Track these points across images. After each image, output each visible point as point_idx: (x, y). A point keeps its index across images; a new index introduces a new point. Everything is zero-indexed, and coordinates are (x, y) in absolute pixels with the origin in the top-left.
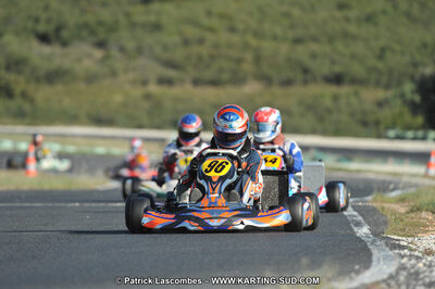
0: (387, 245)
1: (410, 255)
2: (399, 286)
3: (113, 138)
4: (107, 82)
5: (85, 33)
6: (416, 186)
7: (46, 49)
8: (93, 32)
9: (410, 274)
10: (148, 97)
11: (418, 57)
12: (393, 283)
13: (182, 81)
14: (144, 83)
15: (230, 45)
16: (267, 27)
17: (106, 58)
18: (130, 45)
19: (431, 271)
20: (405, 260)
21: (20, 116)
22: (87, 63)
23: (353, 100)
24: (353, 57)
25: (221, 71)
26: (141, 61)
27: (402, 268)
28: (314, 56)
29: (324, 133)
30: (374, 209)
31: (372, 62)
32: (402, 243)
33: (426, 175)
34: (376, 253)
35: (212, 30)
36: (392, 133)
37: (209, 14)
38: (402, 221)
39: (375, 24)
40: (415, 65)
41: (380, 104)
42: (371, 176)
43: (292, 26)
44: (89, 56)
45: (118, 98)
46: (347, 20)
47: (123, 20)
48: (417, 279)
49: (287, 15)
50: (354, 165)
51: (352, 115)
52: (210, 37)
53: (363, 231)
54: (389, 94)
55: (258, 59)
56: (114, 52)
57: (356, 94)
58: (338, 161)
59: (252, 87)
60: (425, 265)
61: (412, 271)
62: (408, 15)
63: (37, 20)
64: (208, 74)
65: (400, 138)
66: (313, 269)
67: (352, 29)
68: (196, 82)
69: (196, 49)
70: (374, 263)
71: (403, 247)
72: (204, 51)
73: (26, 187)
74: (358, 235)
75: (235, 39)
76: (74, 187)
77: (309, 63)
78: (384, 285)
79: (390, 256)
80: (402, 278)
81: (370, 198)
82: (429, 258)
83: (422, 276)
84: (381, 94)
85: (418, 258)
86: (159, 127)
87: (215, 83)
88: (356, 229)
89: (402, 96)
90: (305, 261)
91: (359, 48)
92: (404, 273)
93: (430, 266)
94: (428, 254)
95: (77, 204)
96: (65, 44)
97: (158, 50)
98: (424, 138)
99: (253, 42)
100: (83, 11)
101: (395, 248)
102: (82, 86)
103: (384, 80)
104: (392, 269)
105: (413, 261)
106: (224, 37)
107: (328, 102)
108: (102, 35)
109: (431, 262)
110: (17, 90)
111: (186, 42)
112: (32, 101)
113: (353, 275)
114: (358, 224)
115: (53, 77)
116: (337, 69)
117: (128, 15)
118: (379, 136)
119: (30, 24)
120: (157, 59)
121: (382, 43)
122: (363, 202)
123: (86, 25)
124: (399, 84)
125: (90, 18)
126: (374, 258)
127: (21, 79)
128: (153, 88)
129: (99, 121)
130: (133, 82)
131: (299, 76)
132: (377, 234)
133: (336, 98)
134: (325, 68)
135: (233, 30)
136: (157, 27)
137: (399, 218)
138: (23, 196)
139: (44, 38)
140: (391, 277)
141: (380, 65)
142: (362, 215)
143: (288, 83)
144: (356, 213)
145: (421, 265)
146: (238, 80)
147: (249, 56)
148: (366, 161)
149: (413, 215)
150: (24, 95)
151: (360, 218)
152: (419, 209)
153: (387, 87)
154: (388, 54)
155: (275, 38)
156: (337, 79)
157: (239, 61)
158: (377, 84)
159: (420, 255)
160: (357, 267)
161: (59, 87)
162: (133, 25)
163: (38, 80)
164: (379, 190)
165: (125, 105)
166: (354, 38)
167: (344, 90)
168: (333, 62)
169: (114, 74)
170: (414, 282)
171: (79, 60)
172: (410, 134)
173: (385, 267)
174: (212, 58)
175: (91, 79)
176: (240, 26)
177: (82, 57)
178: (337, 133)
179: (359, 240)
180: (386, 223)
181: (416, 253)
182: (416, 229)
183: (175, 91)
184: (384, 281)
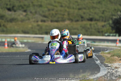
0: (105, 66)
1: (111, 69)
2: (107, 77)
3: (29, 37)
4: (27, 22)
5: (20, 8)
6: (113, 49)
7: (10, 13)
8: (23, 8)
9: (111, 74)
10: (38, 25)
11: (113, 13)
12: (106, 77)
13: (48, 21)
14: (37, 22)
15: (61, 11)
16: (71, 5)
17: (27, 15)
18: (33, 11)
19: (117, 73)
20: (109, 70)
21: (3, 32)
22: (21, 16)
23: (95, 25)
24: (95, 13)
25: (59, 18)
26: (36, 16)
27: (109, 72)
28: (84, 13)
29: (88, 35)
30: (101, 56)
31: (101, 15)
32: (109, 65)
33: (116, 46)
34: (101, 68)
35: (56, 6)
36: (106, 35)
37: (55, 2)
39: (101, 4)
40: (113, 15)
41: (103, 26)
42: (101, 47)
43: (78, 5)
44: (22, 14)
45: (30, 26)
46: (93, 3)
47: (31, 4)
48: (113, 75)
49: (76, 2)
50: (96, 44)
51: (95, 29)
52: (55, 8)
53: (98, 62)
54: (106, 23)
55: (69, 14)
56: (29, 13)
57: (96, 24)
58: (91, 42)
59: (67, 22)
60: (115, 71)
61: (111, 73)
62: (110, 1)
63: (7, 5)
64: (55, 19)
67: (95, 5)
68: (52, 21)
69: (51, 12)
70: (101, 71)
71: (109, 66)
72: (54, 12)
73: (5, 52)
74: (97, 63)
75: (62, 9)
76: (18, 51)
77: (83, 15)
79: (105, 69)
80: (108, 75)
81: (100, 53)
82: (116, 69)
83: (114, 74)
84: (103, 23)
85: (113, 69)
86: (42, 34)
87: (57, 21)
88: (96, 62)
89: (109, 24)
90: (81, 71)
91: (97, 11)
92: (109, 74)
93: (116, 72)
94: (116, 68)
95: (19, 56)
96: (15, 11)
97: (41, 12)
98: (115, 36)
99: (67, 10)
100: (20, 2)
101: (107, 67)
102: (20, 23)
103: (104, 19)
104: (106, 73)
105: (112, 70)
106: (59, 8)
107: (88, 26)
108: (25, 8)
109: (117, 70)
110: (2, 24)
111: (49, 10)
112: (6, 28)
113: (95, 74)
114: (97, 60)
115: (12, 20)
116: (91, 17)
117: (32, 3)
118: (103, 35)
119: (5, 6)
120: (41, 15)
121: (103, 9)
122: (98, 54)
123: (21, 6)
124: (108, 21)
125: (22, 4)
126: (101, 70)
127: (3, 21)
128: (40, 23)
129: (25, 32)
130: (34, 21)
131: (81, 19)
132: (102, 63)
133: (90, 25)
134: (87, 17)
135: (62, 6)
136: (41, 6)
137: (108, 58)
138: (4, 54)
139: (9, 10)
140: (105, 75)
141: (103, 15)
142: (98, 58)
143: (77, 21)
145: (114, 71)
146: (63, 20)
147: (66, 14)
148: (99, 43)
149: (112, 57)
150: (4, 25)
151: (97, 58)
152: (114, 56)
153: (105, 21)
154: (105, 12)
155: (73, 8)
156: (91, 20)
157: (63, 15)
158: (102, 21)
159: (114, 68)
160: (96, 72)
161: (14, 23)
162: (34, 5)
163: (8, 21)
164: (102, 51)
165: (32, 28)
166: (95, 8)
167: (93, 23)
168: (90, 15)
169: (29, 19)
170: (112, 76)
171: (19, 15)
172: (112, 35)
173: (104, 72)
174: (56, 14)
175: (22, 21)
176: (64, 5)
177: (20, 15)
178: (91, 35)
179: (97, 65)
180: (104, 60)
181: (113, 68)
182: (112, 61)
183: (46, 24)
184: (104, 76)
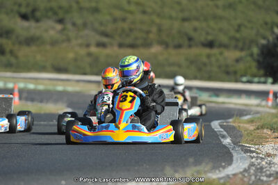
0: (242, 150)
1: (257, 157)
2: (250, 176)
3: (68, 80)
4: (65, 45)
5: (50, 14)
6: (260, 112)
7: (26, 24)
8: (55, 13)
9: (258, 169)
10: (89, 54)
12: (246, 174)
13: (112, 45)
14: (88, 46)
15: (142, 22)
16: (166, 10)
17: (64, 29)
18: (79, 22)
19: (271, 167)
20: (254, 160)
21: (9, 66)
22: (52, 33)
24: (221, 30)
25: (136, 38)
26: (86, 32)
27: (252, 165)
28: (195, 29)
29: (202, 79)
30: (234, 128)
31: (232, 33)
32: (251, 149)
33: (267, 106)
34: (235, 155)
35: (131, 13)
36: (244, 79)
37: (129, 2)
38: (251, 134)
39: (235, 9)
41: (237, 61)
42: (232, 106)
43: (182, 11)
44: (53, 28)
45: (71, 55)
46: (217, 6)
47: (75, 6)
48: (261, 172)
49: (179, 3)
50: (221, 99)
51: (220, 67)
52: (130, 17)
53: (227, 141)
54: (243, 54)
55: (160, 30)
56: (69, 26)
57: (221, 54)
58: (210, 96)
59: (156, 49)
60: (266, 163)
61: (258, 166)
63: (20, 5)
64: (128, 41)
65: (250, 82)
66: (196, 166)
67: (220, 12)
68: (121, 46)
69: (121, 25)
70: (234, 162)
71: (253, 152)
72: (125, 26)
74: (224, 143)
75: (146, 18)
76: (42, 112)
77: (192, 34)
78: (240, 176)
79: (244, 157)
80: (252, 171)
81: (230, 120)
82: (269, 159)
83: (265, 170)
84: (237, 54)
85: (262, 158)
87: (132, 46)
88: (222, 140)
89: (252, 55)
90: (191, 160)
91: (224, 25)
92: (254, 168)
93: (270, 164)
94: (268, 156)
96: (37, 20)
97: (97, 25)
98: (265, 83)
99: (157, 20)
101: (247, 152)
102: (48, 47)
103: (240, 44)
104: (246, 165)
105: (259, 161)
106: (139, 17)
107: (204, 59)
108: (61, 14)
109: (270, 161)
110: (8, 50)
111: (115, 20)
112: (16, 57)
113: (221, 169)
114: (224, 137)
115: (30, 41)
116: (210, 38)
117: (78, 3)
118: (237, 81)
119: (16, 8)
120: (95, 30)
121: (238, 21)
122: (226, 122)
123: (51, 9)
124: (249, 48)
125: (54, 4)
126: (234, 158)
127: (10, 42)
128: (93, 49)
129: (59, 70)
130: (81, 45)
131: (186, 42)
132: (235, 143)
133: (209, 56)
134: (204, 38)
135: (144, 12)
136: (96, 10)
139: (24, 17)
140: (245, 170)
141: (238, 35)
142: (226, 131)
143: (179, 46)
144: (222, 130)
145: (264, 163)
146: (147, 45)
147: (154, 29)
148: (229, 97)
149: (258, 131)
150: (11, 52)
151: (225, 133)
152: (262, 127)
153: (242, 50)
154: (243, 29)
155: (171, 18)
156: (210, 45)
157: (148, 32)
158: (236, 47)
159: (263, 156)
160: (223, 164)
161: (34, 48)
162: (81, 9)
163: (20, 43)
164: (237, 115)
165: (75, 60)
166: (221, 18)
167: (215, 51)
168: (208, 33)
169: (69, 40)
170: (259, 174)
171: (46, 31)
172: (256, 79)
173: (241, 164)
174: (131, 30)
175: (54, 43)
176: (149, 10)
177: (49, 29)
178: (210, 79)
179: (225, 147)
180: (241, 136)
181: (261, 156)
182: (261, 140)
183: (107, 51)
184: (241, 173)
